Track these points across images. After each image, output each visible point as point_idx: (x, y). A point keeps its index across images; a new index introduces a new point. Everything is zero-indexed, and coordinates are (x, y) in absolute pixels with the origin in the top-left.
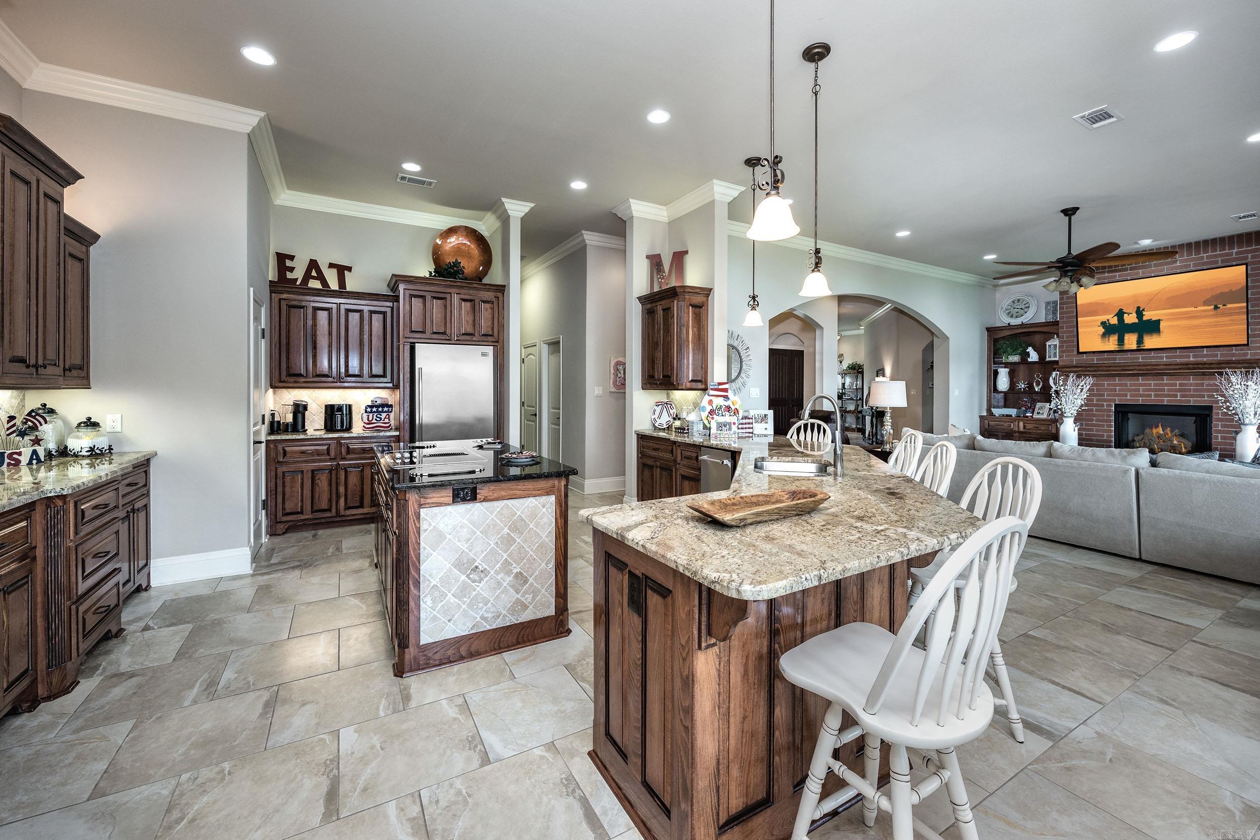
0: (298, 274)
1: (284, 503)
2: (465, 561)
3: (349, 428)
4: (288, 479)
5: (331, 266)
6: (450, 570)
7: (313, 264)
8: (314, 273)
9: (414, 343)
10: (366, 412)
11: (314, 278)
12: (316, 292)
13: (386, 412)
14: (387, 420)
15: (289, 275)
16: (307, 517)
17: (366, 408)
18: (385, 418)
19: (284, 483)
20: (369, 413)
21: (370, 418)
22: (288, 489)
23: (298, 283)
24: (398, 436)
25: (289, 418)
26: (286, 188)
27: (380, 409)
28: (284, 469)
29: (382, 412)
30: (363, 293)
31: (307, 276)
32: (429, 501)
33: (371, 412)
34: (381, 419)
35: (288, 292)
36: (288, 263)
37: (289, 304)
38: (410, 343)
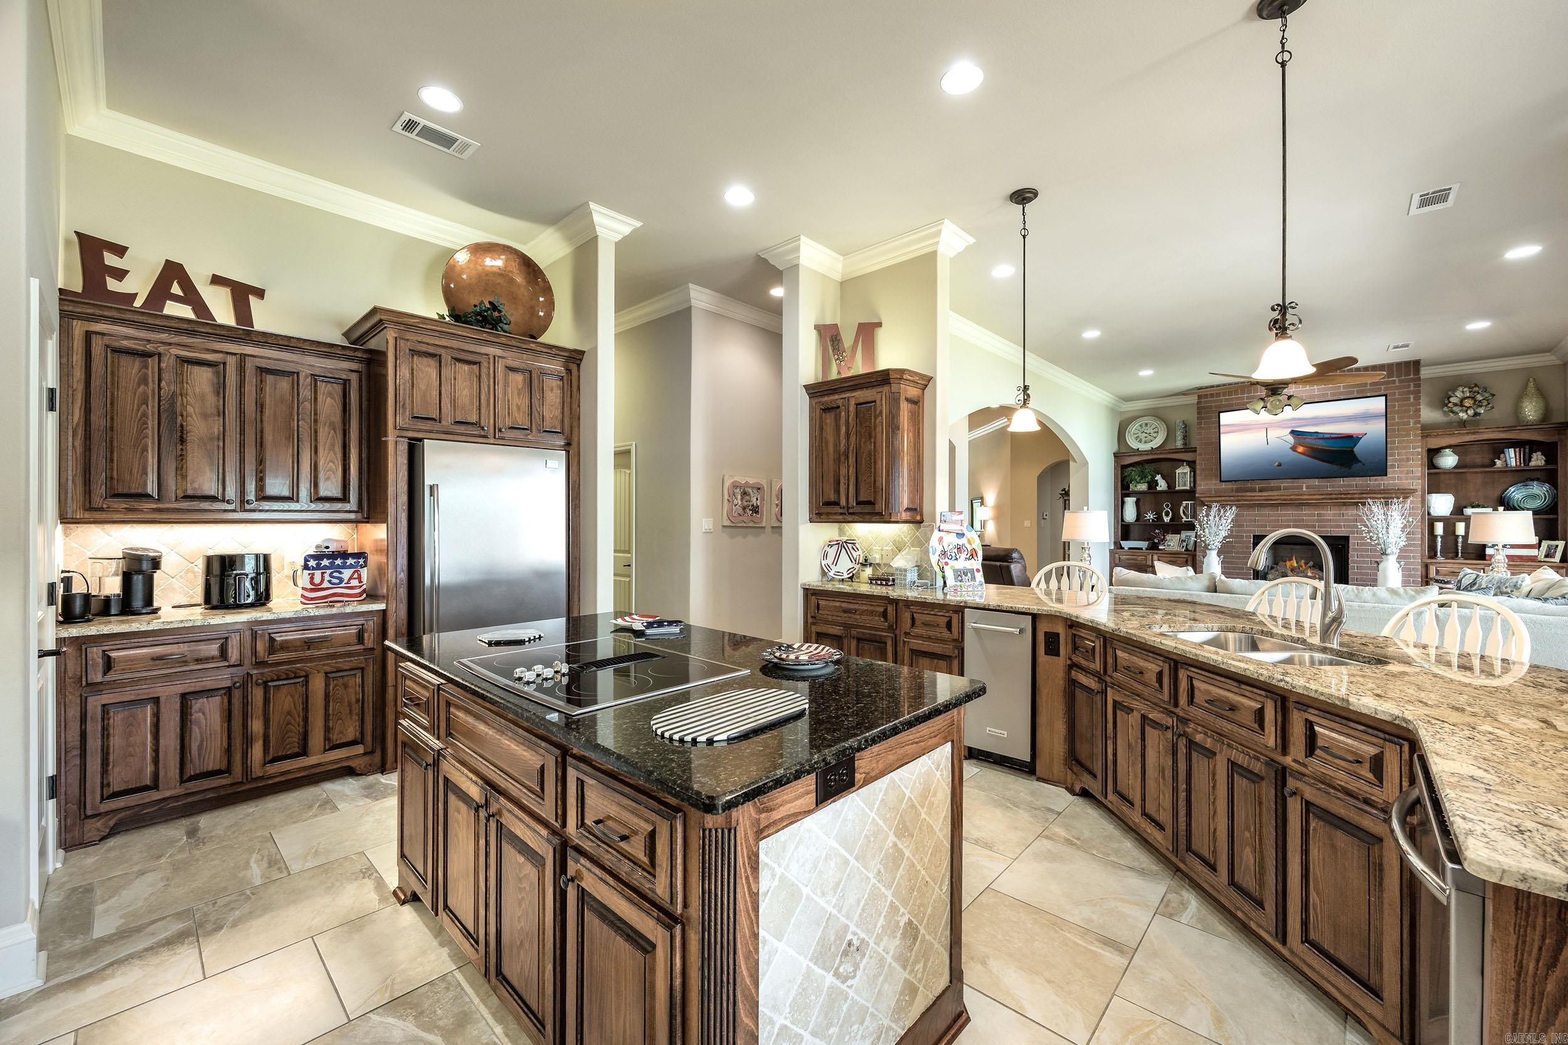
0: (138, 285)
1: (105, 771)
2: (832, 938)
3: (263, 599)
4: (117, 718)
5: (217, 280)
7: (173, 271)
8: (176, 289)
9: (419, 440)
10: (306, 567)
11: (176, 298)
12: (185, 326)
13: (351, 566)
14: (354, 583)
15: (115, 286)
16: (168, 794)
17: (306, 560)
18: (350, 578)
19: (105, 729)
20: (314, 569)
21: (317, 580)
22: (116, 741)
23: (138, 303)
24: (384, 612)
25: (113, 586)
27: (339, 562)
28: (106, 698)
29: (344, 566)
30: (299, 339)
31: (160, 293)
33: (318, 567)
34: (341, 580)
35: (114, 321)
36: (110, 259)
37: (116, 344)
38: (410, 439)
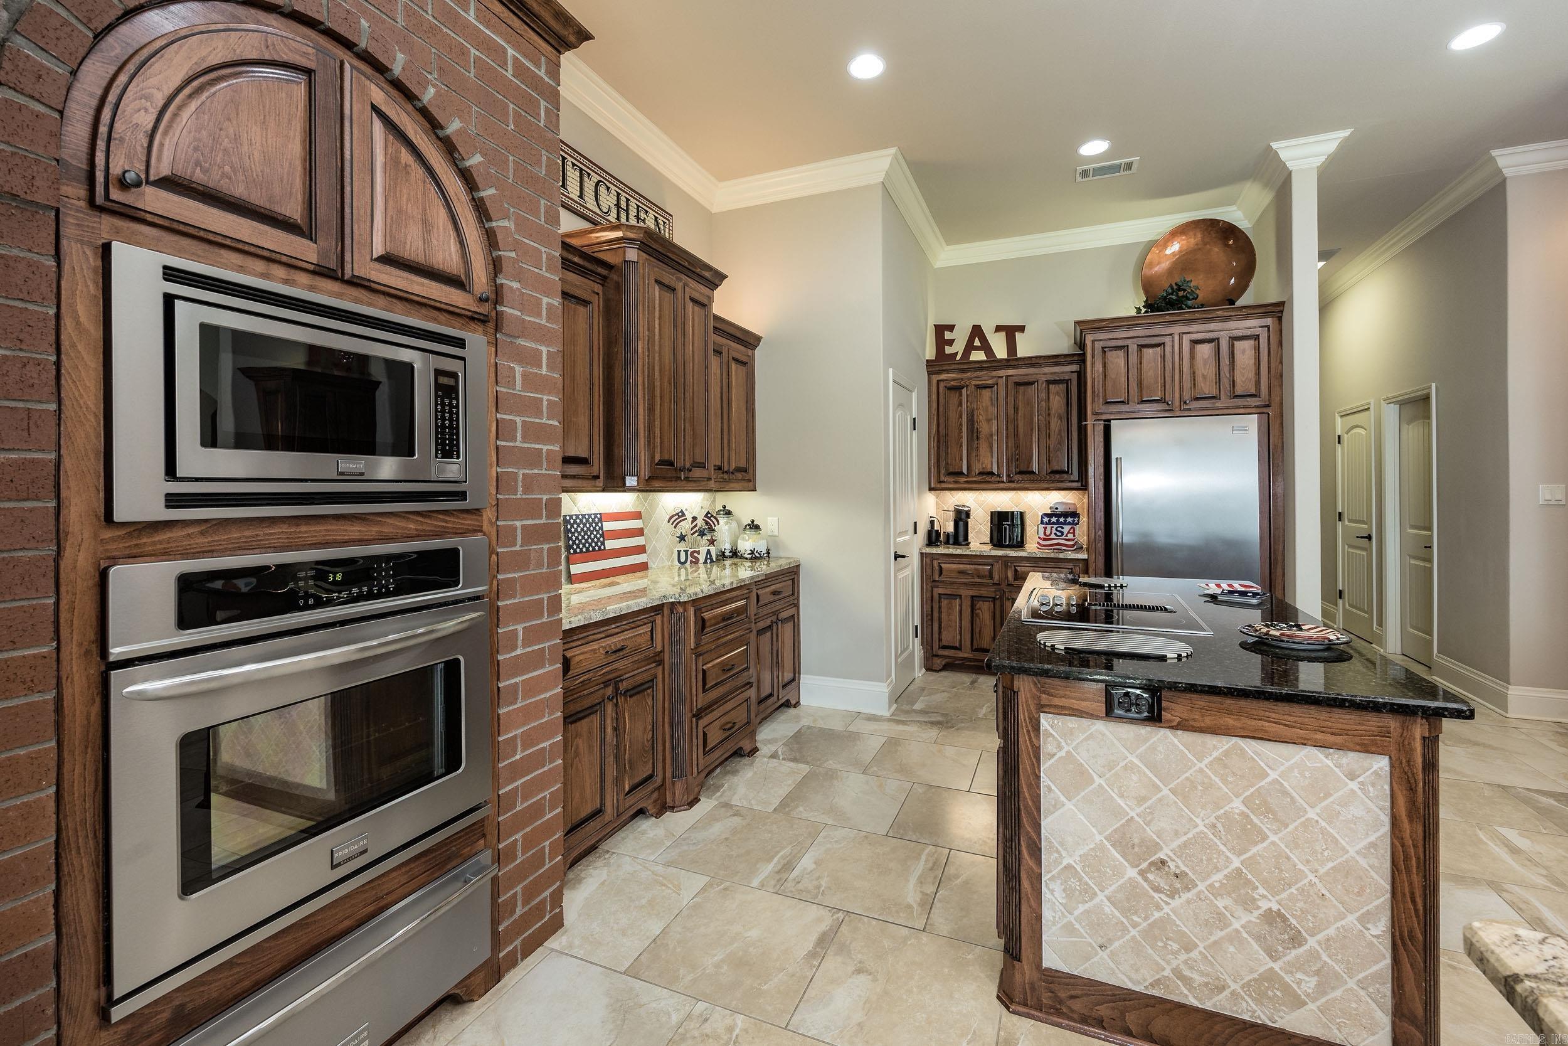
0: (958, 348)
1: (940, 633)
2: (1136, 841)
3: (1021, 544)
4: (944, 603)
5: (999, 329)
6: (1100, 847)
7: (977, 331)
8: (977, 343)
9: (1109, 421)
10: (1042, 523)
11: (977, 348)
12: (977, 366)
13: (1069, 524)
14: (1070, 536)
15: (949, 350)
16: (966, 655)
17: (1042, 517)
18: (1069, 532)
19: (940, 607)
20: (1047, 524)
21: (1048, 532)
22: (944, 616)
23: (958, 358)
24: (1087, 560)
25: (950, 528)
26: (944, 243)
27: (1062, 520)
28: (941, 591)
29: (1065, 523)
30: (1036, 357)
31: (969, 347)
32: (1056, 701)
33: (1049, 523)
34: (1062, 533)
35: (948, 371)
36: (948, 335)
37: (948, 385)
38: (1105, 421)
